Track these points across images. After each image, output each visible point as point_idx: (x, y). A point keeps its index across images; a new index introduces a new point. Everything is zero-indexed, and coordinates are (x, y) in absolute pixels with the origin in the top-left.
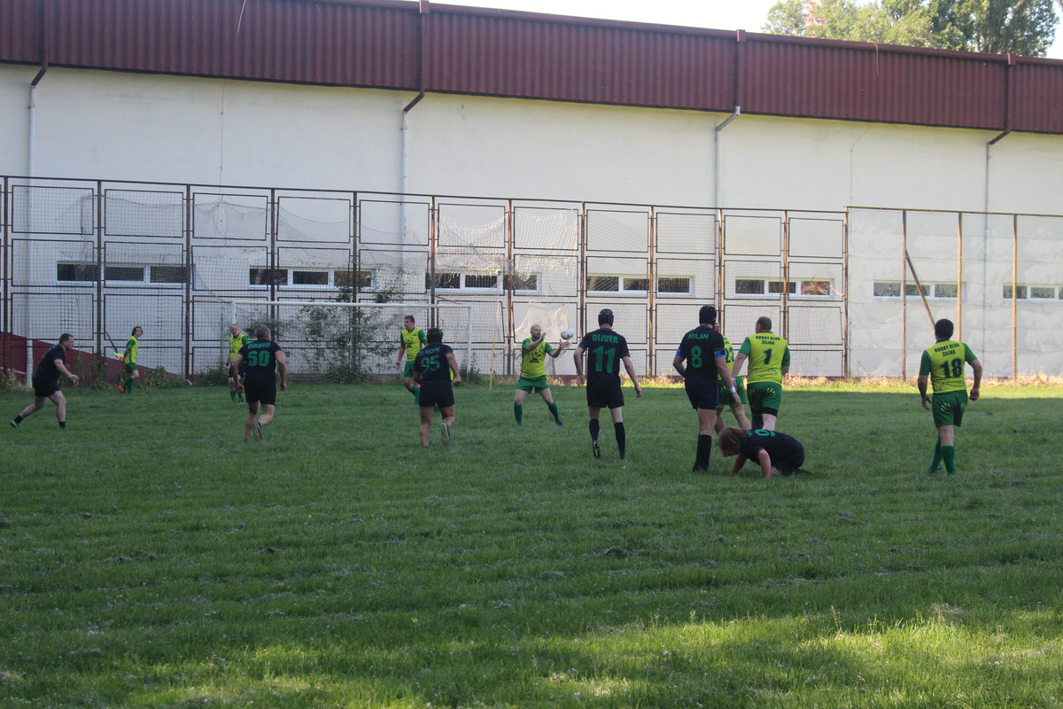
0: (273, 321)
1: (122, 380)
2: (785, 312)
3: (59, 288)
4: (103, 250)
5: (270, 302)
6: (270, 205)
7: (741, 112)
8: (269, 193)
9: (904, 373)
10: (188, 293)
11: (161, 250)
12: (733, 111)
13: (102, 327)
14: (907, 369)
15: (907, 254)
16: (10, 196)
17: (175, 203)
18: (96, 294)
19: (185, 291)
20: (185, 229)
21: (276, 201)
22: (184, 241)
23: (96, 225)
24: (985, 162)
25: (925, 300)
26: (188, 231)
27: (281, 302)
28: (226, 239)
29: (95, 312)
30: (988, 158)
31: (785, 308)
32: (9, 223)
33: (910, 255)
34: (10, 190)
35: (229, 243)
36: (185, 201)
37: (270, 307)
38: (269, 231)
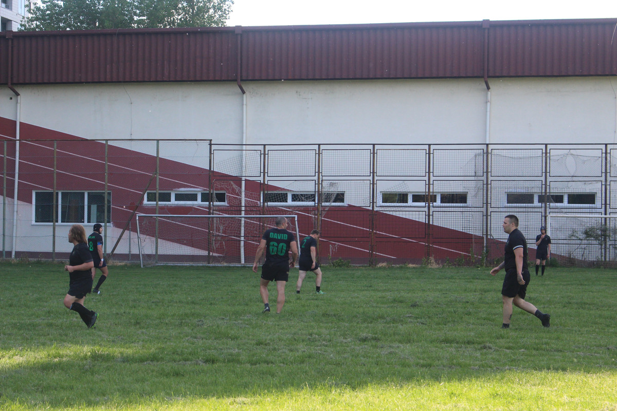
0: (606, 228)
1: (495, 263)
3: (461, 208)
4: (489, 186)
5: (603, 216)
6: (604, 155)
8: (603, 147)
10: (545, 210)
11: (527, 184)
13: (489, 231)
16: (431, 155)
17: (538, 156)
18: (485, 211)
19: (543, 209)
20: (544, 171)
21: (608, 151)
22: (543, 178)
23: (485, 170)
26: (546, 172)
27: (612, 216)
28: (573, 176)
29: (485, 222)
32: (431, 171)
34: (431, 152)
35: (575, 179)
36: (544, 154)
37: (603, 219)
38: (604, 171)
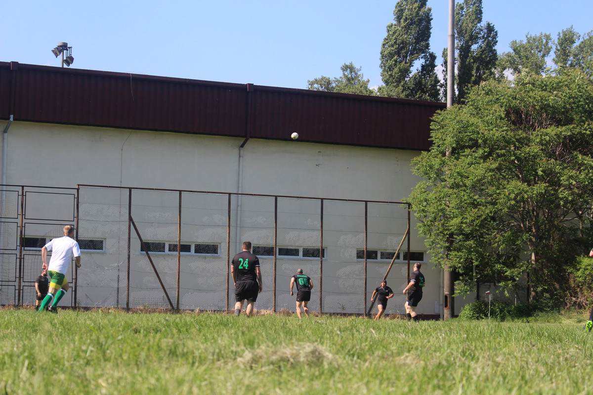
2: (21, 259)
7: (15, 119)
9: (128, 304)
12: (9, 119)
14: (130, 301)
15: (131, 219)
24: (238, 160)
25: (148, 255)
30: (240, 156)
31: (21, 256)
33: (134, 220)
